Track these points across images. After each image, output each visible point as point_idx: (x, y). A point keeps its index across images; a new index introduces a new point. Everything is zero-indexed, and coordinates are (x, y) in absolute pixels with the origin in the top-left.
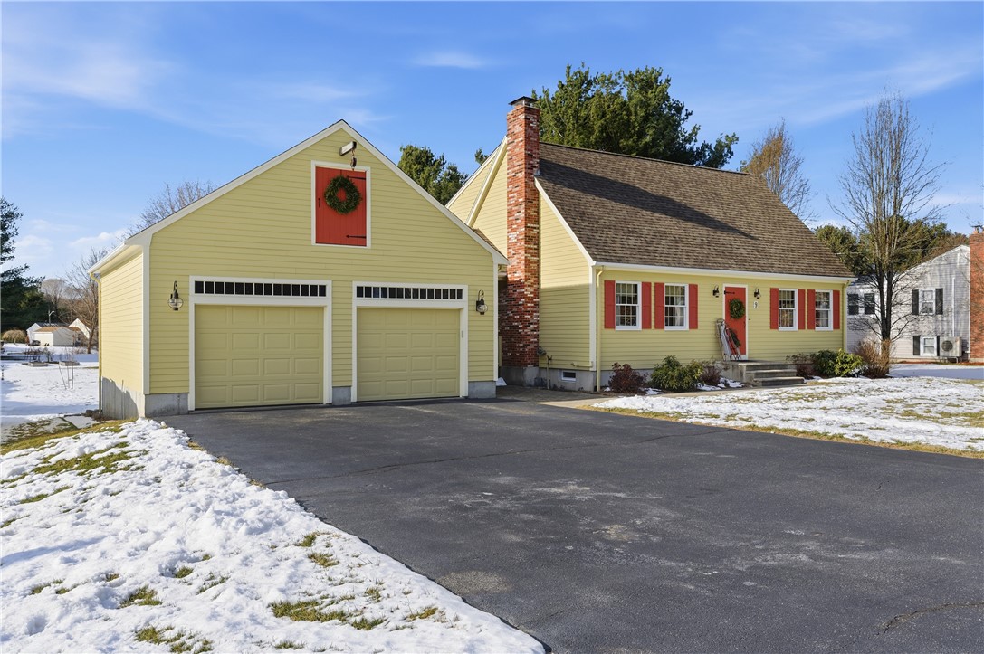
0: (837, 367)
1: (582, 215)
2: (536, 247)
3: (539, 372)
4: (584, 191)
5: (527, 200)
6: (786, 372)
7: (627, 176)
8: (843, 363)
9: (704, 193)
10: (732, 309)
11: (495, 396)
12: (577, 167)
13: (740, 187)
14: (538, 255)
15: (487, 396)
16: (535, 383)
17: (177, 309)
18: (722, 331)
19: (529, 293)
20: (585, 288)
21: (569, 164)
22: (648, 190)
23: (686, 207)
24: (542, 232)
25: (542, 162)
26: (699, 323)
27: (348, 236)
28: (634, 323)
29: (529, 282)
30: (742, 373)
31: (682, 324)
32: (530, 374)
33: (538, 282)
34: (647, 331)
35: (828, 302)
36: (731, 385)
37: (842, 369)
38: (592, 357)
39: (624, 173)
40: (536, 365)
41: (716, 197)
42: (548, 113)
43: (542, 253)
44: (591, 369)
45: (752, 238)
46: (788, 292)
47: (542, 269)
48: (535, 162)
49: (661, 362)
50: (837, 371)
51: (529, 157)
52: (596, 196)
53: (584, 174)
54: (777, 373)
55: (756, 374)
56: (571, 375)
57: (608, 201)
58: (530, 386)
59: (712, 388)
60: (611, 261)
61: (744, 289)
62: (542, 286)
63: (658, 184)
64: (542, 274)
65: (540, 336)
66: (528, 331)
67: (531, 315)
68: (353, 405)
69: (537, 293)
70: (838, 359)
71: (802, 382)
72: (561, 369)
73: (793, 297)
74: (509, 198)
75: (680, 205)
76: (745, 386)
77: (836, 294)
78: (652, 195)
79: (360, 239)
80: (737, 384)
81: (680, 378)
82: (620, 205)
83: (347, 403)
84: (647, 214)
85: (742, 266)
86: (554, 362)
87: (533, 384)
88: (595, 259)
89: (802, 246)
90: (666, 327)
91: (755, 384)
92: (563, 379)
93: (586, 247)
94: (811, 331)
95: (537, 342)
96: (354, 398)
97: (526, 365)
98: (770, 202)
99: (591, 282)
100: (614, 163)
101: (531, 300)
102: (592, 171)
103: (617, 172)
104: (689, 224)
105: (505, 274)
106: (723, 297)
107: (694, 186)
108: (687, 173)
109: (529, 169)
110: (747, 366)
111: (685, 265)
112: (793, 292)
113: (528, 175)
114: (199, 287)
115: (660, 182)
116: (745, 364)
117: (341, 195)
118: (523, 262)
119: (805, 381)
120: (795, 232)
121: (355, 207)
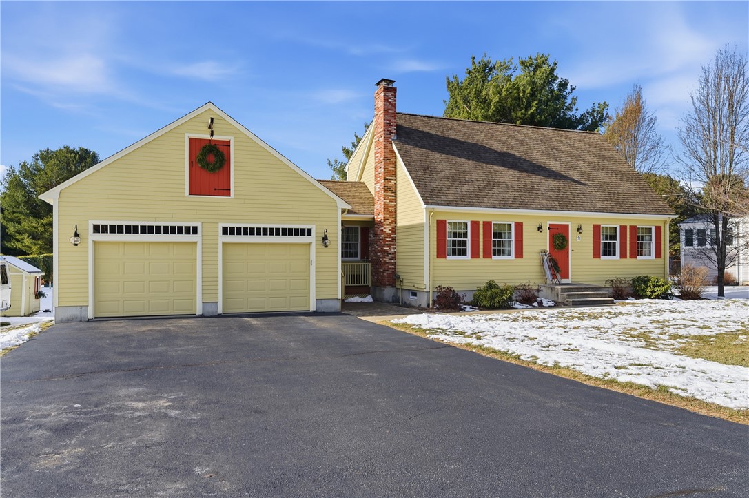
0: (648, 289)
1: (425, 169)
2: (393, 194)
3: (396, 292)
4: (433, 150)
5: (386, 158)
6: (597, 294)
7: (477, 138)
8: (654, 286)
9: (546, 148)
10: (555, 242)
11: (340, 311)
12: (433, 131)
13: (582, 144)
14: (395, 200)
15: (333, 310)
16: (393, 299)
17: (76, 245)
18: (545, 260)
19: (387, 230)
20: (420, 226)
21: (426, 130)
22: (494, 148)
23: (525, 160)
24: (398, 183)
25: (399, 128)
26: (524, 254)
27: (215, 189)
28: (465, 253)
29: (387, 222)
30: (557, 294)
31: (509, 254)
32: (388, 293)
33: (395, 222)
34: (475, 260)
35: (651, 236)
36: (545, 303)
37: (653, 292)
38: (426, 281)
39: (476, 135)
40: (393, 285)
41: (557, 152)
42: (458, 94)
43: (398, 199)
44: (425, 290)
45: (582, 184)
46: (611, 228)
47: (398, 212)
48: (393, 129)
49: (483, 286)
50: (649, 294)
51: (387, 125)
52: (444, 153)
53: (438, 137)
54: (589, 294)
55: (568, 295)
56: (414, 294)
57: (454, 157)
58: (388, 302)
59: (524, 306)
60: (442, 204)
61: (568, 225)
62: (398, 225)
63: (504, 143)
64: (398, 215)
65: (397, 264)
66: (387, 260)
67: (390, 247)
68: (219, 316)
69: (394, 231)
70: (650, 283)
71: (612, 302)
72: (409, 290)
73: (616, 232)
74: (376, 158)
75: (520, 159)
76: (557, 305)
77: (658, 229)
78: (496, 152)
79: (226, 191)
80: (551, 304)
81: (493, 298)
82: (463, 160)
83: (214, 314)
84: (486, 167)
85: (565, 207)
86: (405, 284)
87: (391, 300)
88: (427, 203)
89: (629, 189)
90: (493, 257)
91: (566, 303)
92: (411, 297)
93: (421, 194)
94: (633, 260)
95: (395, 268)
96: (220, 311)
97: (385, 286)
98: (608, 154)
99: (425, 221)
100: (468, 127)
101: (389, 236)
102: (446, 134)
103: (469, 135)
104: (524, 174)
105: (373, 216)
106: (546, 233)
107: (538, 144)
108: (534, 134)
109: (388, 134)
110: (562, 289)
111: (510, 207)
112: (650, 229)
113: (386, 139)
114: (96, 229)
115: (507, 141)
116: (560, 287)
117: (212, 158)
118: (383, 206)
119: (615, 301)
120: (625, 179)
121: (221, 167)
